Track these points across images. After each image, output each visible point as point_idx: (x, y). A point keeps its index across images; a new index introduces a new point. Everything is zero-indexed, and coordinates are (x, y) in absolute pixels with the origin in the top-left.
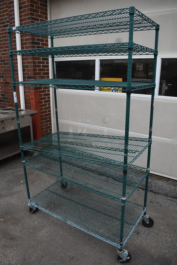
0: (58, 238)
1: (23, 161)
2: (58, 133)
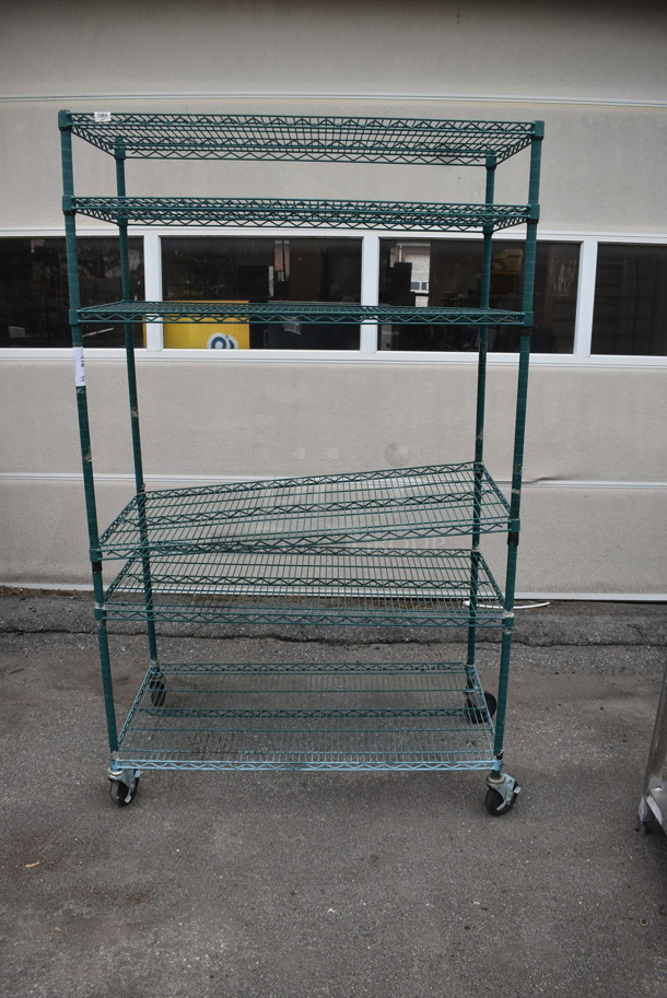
0: (281, 834)
1: (101, 606)
2: (141, 499)
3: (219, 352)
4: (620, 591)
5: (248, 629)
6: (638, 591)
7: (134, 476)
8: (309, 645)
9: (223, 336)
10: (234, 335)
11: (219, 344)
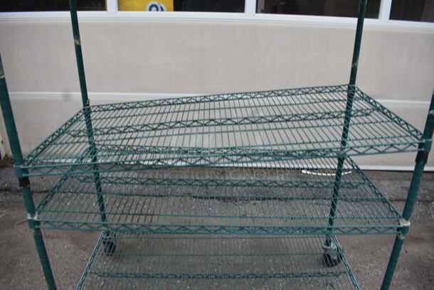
1: (32, 216)
2: (87, 111)
3: (154, 13)
4: (392, 165)
5: (173, 190)
6: (402, 165)
7: (80, 93)
8: (212, 202)
9: (156, 3)
10: (163, 3)
11: (154, 8)
